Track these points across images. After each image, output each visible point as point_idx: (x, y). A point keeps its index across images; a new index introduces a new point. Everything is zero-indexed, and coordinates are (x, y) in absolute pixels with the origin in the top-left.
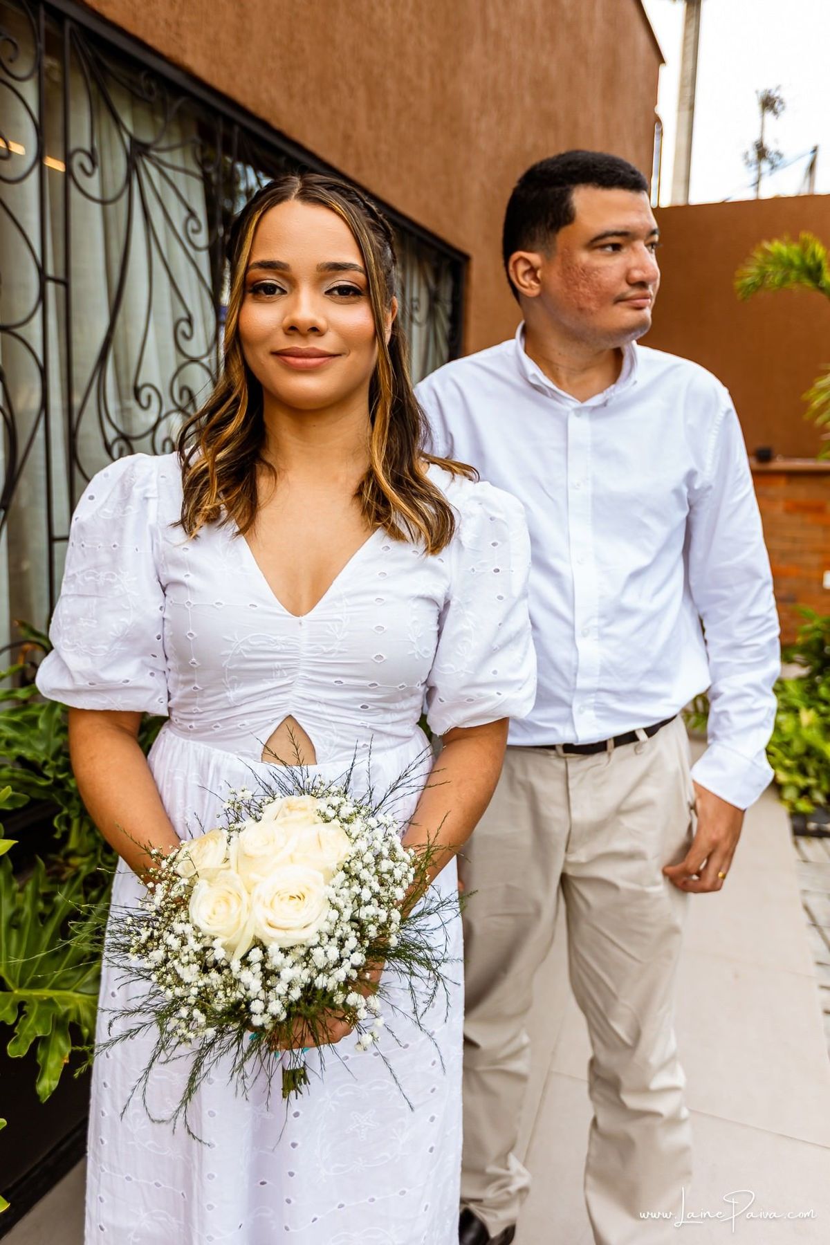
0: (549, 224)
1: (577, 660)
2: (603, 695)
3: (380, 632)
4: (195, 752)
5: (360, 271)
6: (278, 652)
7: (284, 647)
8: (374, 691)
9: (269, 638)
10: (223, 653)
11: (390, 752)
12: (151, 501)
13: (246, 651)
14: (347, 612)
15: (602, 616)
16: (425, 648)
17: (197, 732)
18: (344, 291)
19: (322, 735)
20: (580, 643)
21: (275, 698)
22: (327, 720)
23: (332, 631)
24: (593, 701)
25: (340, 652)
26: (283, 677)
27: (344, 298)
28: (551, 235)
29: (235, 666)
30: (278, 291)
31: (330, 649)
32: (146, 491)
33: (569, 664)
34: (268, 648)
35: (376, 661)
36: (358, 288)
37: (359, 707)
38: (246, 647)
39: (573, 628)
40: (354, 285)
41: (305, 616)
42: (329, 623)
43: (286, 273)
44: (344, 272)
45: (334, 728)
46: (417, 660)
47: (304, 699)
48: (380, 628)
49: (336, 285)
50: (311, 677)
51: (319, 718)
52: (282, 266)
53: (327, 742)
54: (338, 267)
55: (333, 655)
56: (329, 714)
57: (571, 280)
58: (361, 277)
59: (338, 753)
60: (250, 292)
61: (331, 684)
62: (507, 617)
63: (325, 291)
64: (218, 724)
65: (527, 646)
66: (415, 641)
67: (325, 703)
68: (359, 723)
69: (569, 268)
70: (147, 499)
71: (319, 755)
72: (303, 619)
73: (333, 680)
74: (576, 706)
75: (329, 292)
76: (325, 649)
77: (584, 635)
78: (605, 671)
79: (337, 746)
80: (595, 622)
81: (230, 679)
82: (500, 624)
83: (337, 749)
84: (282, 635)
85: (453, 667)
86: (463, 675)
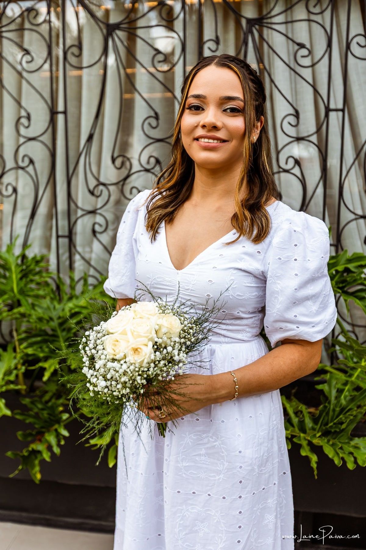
3: (210, 283)
5: (241, 100)
6: (167, 286)
7: (170, 284)
9: (164, 278)
13: (155, 283)
14: (198, 272)
18: (233, 110)
23: (189, 279)
25: (191, 290)
27: (232, 114)
30: (201, 109)
31: (188, 288)
34: (164, 283)
35: (207, 297)
36: (239, 109)
40: (237, 107)
41: (181, 271)
43: (204, 100)
44: (233, 101)
48: (210, 281)
49: (229, 107)
50: (181, 300)
52: (203, 97)
54: (230, 99)
55: (189, 291)
58: (242, 104)
60: (188, 109)
63: (223, 110)
72: (179, 271)
73: (190, 303)
75: (225, 110)
76: (186, 287)
82: (296, 289)
84: (170, 278)
85: (271, 310)
86: (275, 314)
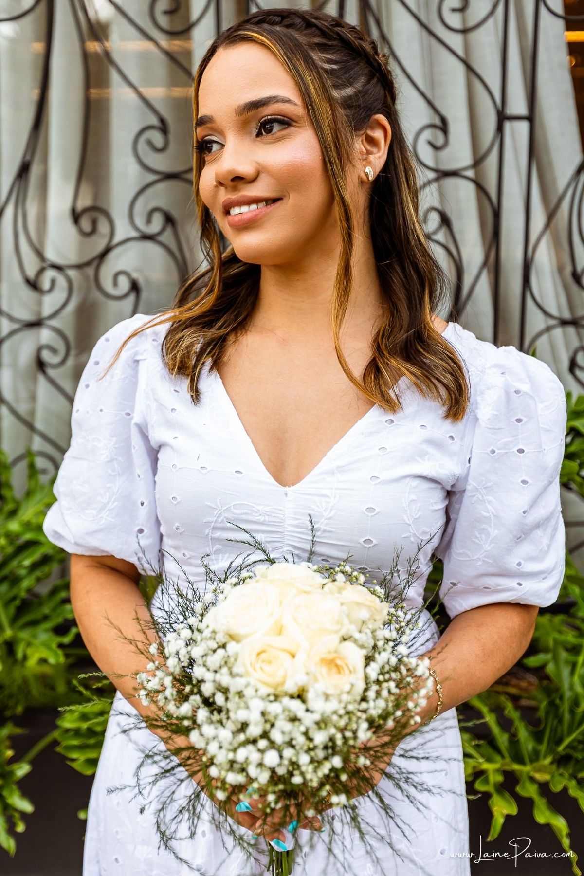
3: (370, 515)
6: (262, 523)
7: (267, 518)
10: (204, 520)
12: (141, 364)
13: (228, 519)
14: (336, 489)
16: (424, 529)
23: (318, 507)
29: (218, 535)
34: (251, 518)
35: (365, 545)
38: (229, 516)
41: (292, 487)
42: (316, 498)
46: (412, 543)
48: (371, 509)
50: (296, 553)
55: (318, 533)
62: (534, 503)
65: (555, 529)
66: (411, 523)
70: (137, 361)
72: (289, 490)
73: (319, 559)
82: (524, 512)
84: (266, 505)
85: (469, 553)
86: (480, 563)
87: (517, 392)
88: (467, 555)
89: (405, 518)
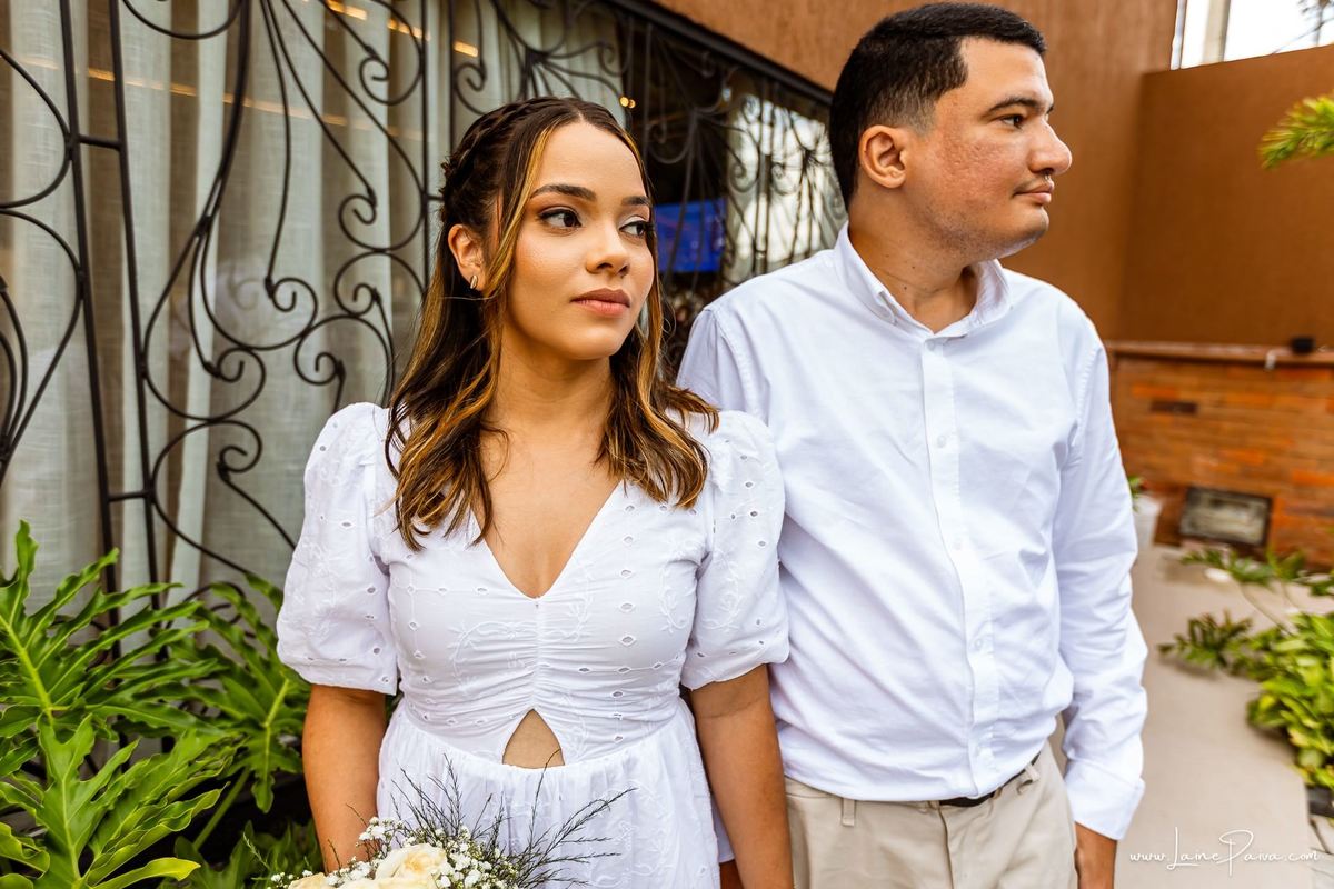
0: (924, 88)
1: (973, 684)
2: (1002, 725)
3: (627, 612)
4: (430, 746)
7: (518, 635)
8: (626, 676)
9: (499, 625)
10: (449, 646)
11: (648, 740)
12: (367, 469)
13: (475, 643)
14: (590, 590)
15: (997, 620)
16: (681, 618)
17: (433, 723)
19: (568, 730)
20: (974, 659)
21: (514, 692)
22: (575, 714)
23: (572, 613)
24: (990, 735)
25: (582, 636)
26: (519, 668)
28: (927, 103)
29: (464, 660)
30: (574, 223)
31: (571, 633)
32: (361, 458)
33: (961, 688)
34: (500, 637)
35: (625, 644)
37: (611, 694)
38: (476, 639)
39: (964, 641)
41: (542, 597)
42: (570, 604)
43: (588, 202)
45: (583, 722)
46: (671, 635)
47: (549, 691)
48: (627, 606)
49: (632, 220)
50: (552, 666)
51: (566, 713)
52: (587, 194)
53: (576, 739)
55: (575, 640)
56: (576, 708)
57: (959, 162)
59: (587, 750)
61: (576, 673)
63: (621, 226)
64: (453, 719)
66: (668, 613)
67: (572, 696)
68: (610, 715)
69: (956, 146)
70: (362, 466)
71: (565, 754)
72: (539, 600)
73: (578, 668)
74: (973, 747)
75: (623, 229)
76: (565, 634)
77: (977, 648)
78: (1005, 695)
79: (587, 742)
80: (989, 629)
81: (461, 672)
83: (586, 746)
84: (516, 621)
85: (716, 621)
86: (727, 630)
87: (743, 457)
88: (715, 625)
89: (662, 610)
